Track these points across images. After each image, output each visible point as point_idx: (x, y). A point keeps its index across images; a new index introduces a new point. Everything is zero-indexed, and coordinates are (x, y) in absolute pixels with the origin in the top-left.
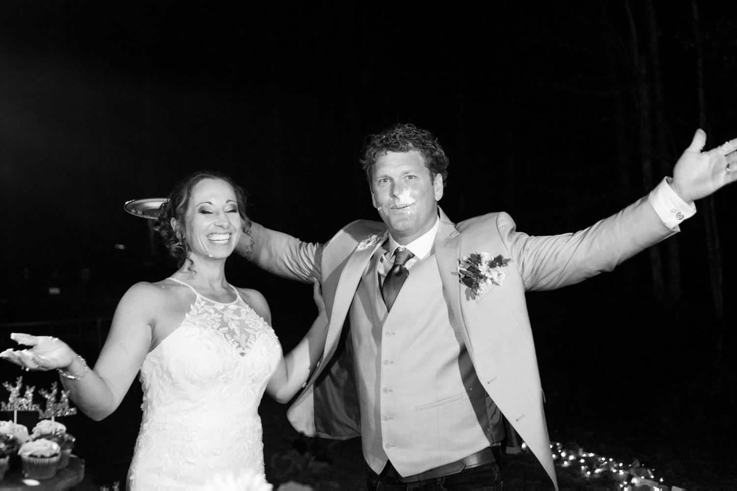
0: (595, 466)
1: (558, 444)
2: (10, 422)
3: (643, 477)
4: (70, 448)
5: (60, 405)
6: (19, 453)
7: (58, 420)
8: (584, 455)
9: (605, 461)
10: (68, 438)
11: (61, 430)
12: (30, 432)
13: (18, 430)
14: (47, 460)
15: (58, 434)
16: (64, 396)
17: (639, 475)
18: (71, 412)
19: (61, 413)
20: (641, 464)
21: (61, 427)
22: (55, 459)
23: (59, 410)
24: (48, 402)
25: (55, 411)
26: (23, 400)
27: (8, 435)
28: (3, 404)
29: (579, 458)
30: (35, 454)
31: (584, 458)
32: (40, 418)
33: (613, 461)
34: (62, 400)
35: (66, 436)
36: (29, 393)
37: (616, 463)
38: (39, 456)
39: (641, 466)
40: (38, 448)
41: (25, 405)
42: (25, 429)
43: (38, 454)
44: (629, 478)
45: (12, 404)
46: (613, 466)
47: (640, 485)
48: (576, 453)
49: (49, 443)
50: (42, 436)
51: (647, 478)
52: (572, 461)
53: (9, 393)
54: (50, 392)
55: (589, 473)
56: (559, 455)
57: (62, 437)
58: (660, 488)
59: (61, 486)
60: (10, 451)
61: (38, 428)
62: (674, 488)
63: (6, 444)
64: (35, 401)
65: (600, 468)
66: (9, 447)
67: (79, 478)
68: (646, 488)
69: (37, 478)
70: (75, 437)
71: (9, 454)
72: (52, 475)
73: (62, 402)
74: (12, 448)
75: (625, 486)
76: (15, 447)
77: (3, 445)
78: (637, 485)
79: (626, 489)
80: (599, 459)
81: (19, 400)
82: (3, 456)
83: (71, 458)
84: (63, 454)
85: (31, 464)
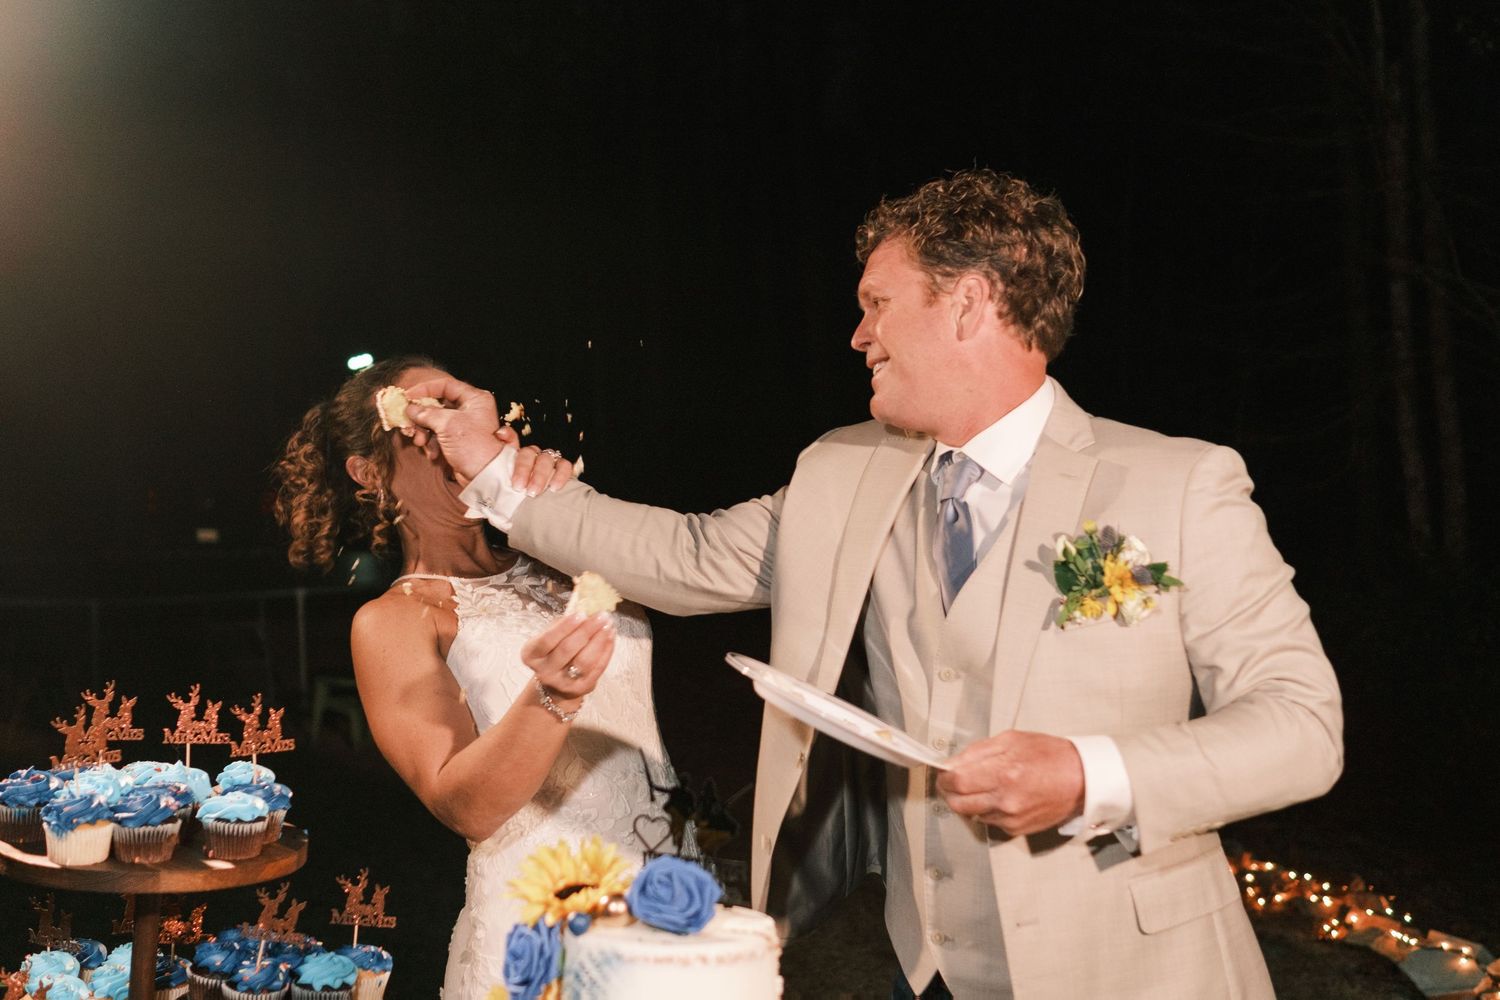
0: (1274, 888)
2: (179, 763)
3: (1370, 912)
4: (284, 809)
5: (266, 733)
6: (198, 816)
7: (263, 760)
9: (1296, 878)
10: (279, 791)
11: (266, 778)
12: (214, 783)
13: (194, 777)
14: (247, 827)
15: (262, 784)
16: (273, 716)
17: (1362, 907)
18: (286, 745)
19: (270, 748)
20: (1367, 885)
21: (268, 774)
22: (260, 826)
23: (265, 743)
24: (246, 727)
25: (259, 744)
26: (203, 724)
27: (177, 785)
28: (167, 732)
29: (1242, 872)
30: (225, 817)
31: (1253, 872)
32: (233, 755)
33: (1312, 879)
34: (269, 725)
35: (278, 787)
36: (213, 711)
37: (1317, 882)
38: (234, 820)
39: (1367, 890)
40: (230, 806)
41: (204, 733)
42: (205, 776)
43: (233, 817)
44: (1342, 913)
45: (181, 732)
46: (1311, 889)
47: (1364, 927)
49: (249, 798)
50: (235, 788)
51: (1379, 912)
53: (178, 712)
54: (250, 710)
55: (1261, 902)
57: (271, 788)
58: (1403, 933)
59: (270, 872)
60: (183, 810)
61: (227, 775)
62: (1433, 934)
63: (177, 800)
64: (221, 728)
65: (1284, 892)
66: (182, 805)
67: (299, 860)
68: (1375, 932)
69: (230, 858)
70: (293, 791)
71: (180, 817)
72: (254, 855)
73: (270, 729)
74: (186, 806)
75: (1333, 928)
76: (190, 805)
77: (172, 800)
78: (1358, 927)
79: (1335, 934)
80: (1284, 875)
81: (193, 724)
82: (172, 820)
83: (284, 827)
84: (272, 819)
85: (220, 836)
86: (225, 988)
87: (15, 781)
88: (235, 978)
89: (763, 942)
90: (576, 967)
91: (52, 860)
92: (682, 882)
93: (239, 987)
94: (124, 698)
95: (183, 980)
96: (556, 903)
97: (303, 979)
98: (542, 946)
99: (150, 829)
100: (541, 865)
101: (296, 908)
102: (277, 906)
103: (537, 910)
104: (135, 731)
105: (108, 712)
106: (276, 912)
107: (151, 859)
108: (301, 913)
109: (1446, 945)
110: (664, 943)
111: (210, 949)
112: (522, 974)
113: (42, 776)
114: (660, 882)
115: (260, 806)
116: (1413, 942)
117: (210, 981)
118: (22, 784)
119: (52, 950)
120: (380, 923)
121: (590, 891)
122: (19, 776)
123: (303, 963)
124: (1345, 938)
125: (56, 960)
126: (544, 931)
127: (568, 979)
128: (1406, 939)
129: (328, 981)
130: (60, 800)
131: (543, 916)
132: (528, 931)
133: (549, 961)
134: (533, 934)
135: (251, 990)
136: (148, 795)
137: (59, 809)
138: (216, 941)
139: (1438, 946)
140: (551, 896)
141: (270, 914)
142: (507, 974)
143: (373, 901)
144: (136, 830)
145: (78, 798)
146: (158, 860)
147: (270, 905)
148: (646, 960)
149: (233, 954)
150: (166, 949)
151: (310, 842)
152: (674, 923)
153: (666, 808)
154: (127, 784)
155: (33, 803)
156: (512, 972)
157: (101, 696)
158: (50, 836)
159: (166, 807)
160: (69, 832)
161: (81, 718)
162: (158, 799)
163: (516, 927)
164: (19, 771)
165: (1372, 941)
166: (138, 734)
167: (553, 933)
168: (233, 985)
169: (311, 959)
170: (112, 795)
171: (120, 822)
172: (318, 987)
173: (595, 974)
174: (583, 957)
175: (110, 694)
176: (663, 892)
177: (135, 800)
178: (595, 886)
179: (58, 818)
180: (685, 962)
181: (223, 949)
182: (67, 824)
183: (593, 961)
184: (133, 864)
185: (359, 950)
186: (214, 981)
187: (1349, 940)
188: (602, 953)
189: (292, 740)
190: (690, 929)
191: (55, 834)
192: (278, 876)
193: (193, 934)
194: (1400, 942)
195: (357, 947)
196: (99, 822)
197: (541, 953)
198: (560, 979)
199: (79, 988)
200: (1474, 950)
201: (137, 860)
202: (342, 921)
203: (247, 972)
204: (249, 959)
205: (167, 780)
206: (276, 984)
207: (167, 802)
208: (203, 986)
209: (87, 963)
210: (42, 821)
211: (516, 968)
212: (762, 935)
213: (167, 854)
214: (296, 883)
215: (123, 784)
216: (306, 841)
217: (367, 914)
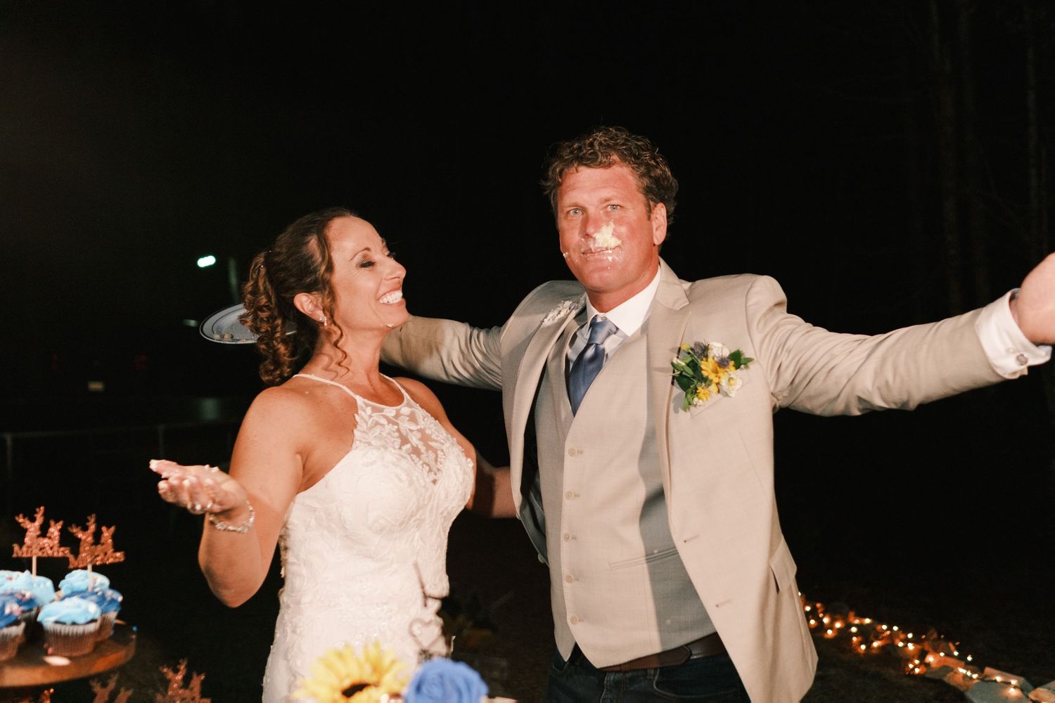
0: (872, 637)
1: (818, 605)
2: (27, 572)
3: (942, 654)
4: (115, 611)
5: (99, 547)
6: (39, 619)
7: (96, 569)
8: (857, 622)
9: (887, 630)
10: (111, 596)
11: (102, 584)
12: (57, 589)
13: (39, 585)
14: (80, 630)
15: (96, 590)
16: (106, 534)
17: (936, 651)
18: (116, 557)
19: (102, 560)
20: (939, 635)
21: (102, 581)
22: (92, 627)
23: (98, 556)
24: (82, 543)
25: (93, 557)
26: (46, 540)
27: (23, 592)
28: (16, 547)
29: (849, 626)
30: (63, 620)
31: (856, 626)
32: (71, 566)
33: (899, 630)
34: (103, 540)
35: (111, 593)
36: (54, 530)
37: (903, 633)
38: (69, 623)
39: (939, 638)
40: (67, 611)
41: (48, 548)
42: (49, 583)
43: (68, 620)
44: (922, 655)
45: (29, 547)
46: (898, 637)
47: (938, 666)
48: (845, 618)
49: (83, 603)
50: (73, 594)
51: (949, 654)
52: (839, 630)
53: (25, 530)
54: (85, 529)
55: (863, 647)
56: (819, 621)
57: (104, 594)
58: (967, 670)
59: (101, 665)
60: (27, 615)
61: (68, 582)
62: (988, 670)
63: (20, 606)
64: (63, 543)
65: (880, 640)
66: (25, 610)
67: (126, 655)
68: (947, 669)
69: (67, 654)
70: (123, 594)
71: (25, 620)
72: (87, 651)
73: (103, 544)
74: (29, 611)
75: (916, 666)
76: (34, 610)
77: (16, 606)
78: (934, 665)
79: (917, 671)
80: (879, 627)
81: (39, 541)
82: (16, 623)
83: (116, 625)
84: (104, 619)
85: (58, 636)
92: (453, 681)
96: (343, 700)
100: (329, 666)
101: (125, 694)
102: (107, 694)
106: (107, 699)
108: (129, 699)
109: (999, 679)
114: (433, 682)
115: (93, 610)
116: (975, 676)
121: (373, 689)
124: (925, 673)
128: (969, 674)
139: (994, 679)
140: (338, 695)
141: (102, 700)
143: (191, 686)
146: (4, 658)
147: (102, 693)
151: (138, 638)
153: (439, 613)
159: (11, 614)
162: (4, 606)
165: (945, 676)
176: (436, 690)
178: (376, 685)
187: (928, 676)
189: (122, 553)
192: (108, 668)
194: (965, 676)
200: (1019, 682)
205: (15, 588)
207: (11, 608)
213: (11, 652)
214: (123, 672)
216: (134, 637)
217: (185, 696)
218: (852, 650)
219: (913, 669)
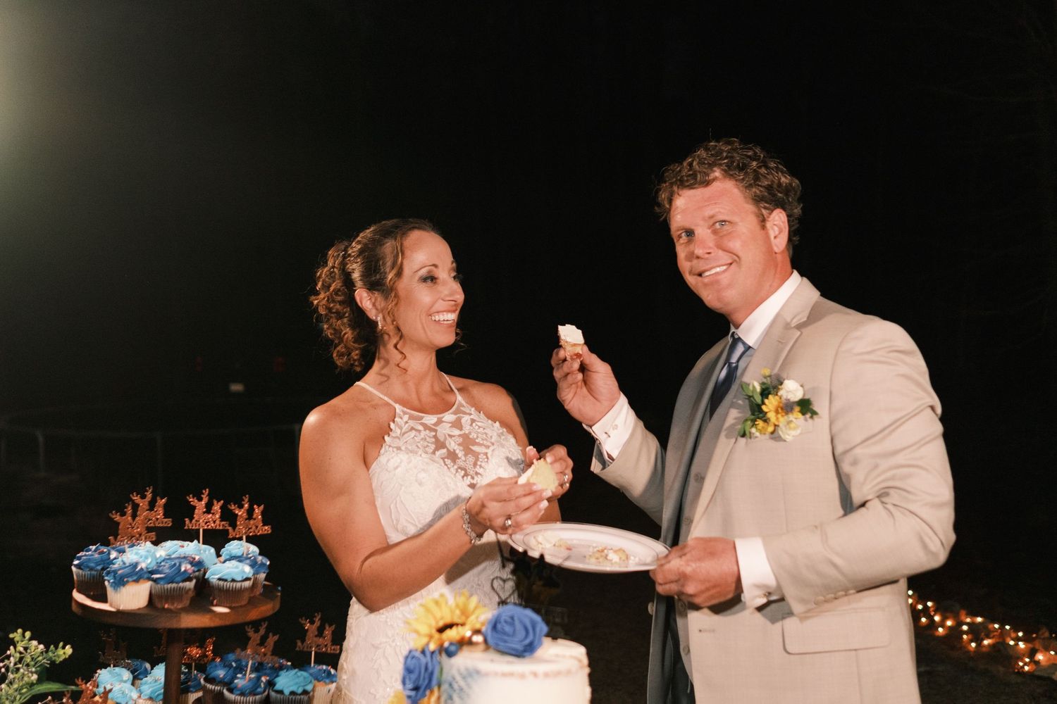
0: (983, 635)
1: (930, 603)
2: (196, 542)
3: (1052, 653)
4: (264, 573)
5: (252, 522)
6: (206, 577)
7: (250, 540)
8: (968, 620)
9: (999, 629)
10: (261, 561)
11: (253, 552)
12: (218, 555)
13: (205, 551)
14: (239, 585)
15: (250, 556)
16: (257, 511)
17: (1047, 649)
18: (265, 530)
19: (254, 532)
20: (1051, 634)
21: (254, 549)
22: (247, 584)
23: (251, 528)
24: (238, 517)
25: (247, 530)
26: (211, 515)
27: (193, 556)
28: (187, 520)
29: (961, 624)
30: (224, 577)
31: (967, 624)
32: (230, 537)
33: (1010, 629)
34: (254, 516)
35: (260, 558)
36: (217, 507)
37: (1015, 632)
38: (229, 580)
39: (1051, 637)
40: (228, 571)
41: (212, 522)
42: (213, 550)
44: (1032, 653)
45: (196, 521)
46: (1010, 636)
47: (1048, 664)
48: (956, 617)
49: (241, 565)
50: (232, 558)
52: (950, 627)
53: (194, 508)
54: (241, 507)
55: (973, 645)
56: (931, 619)
57: (255, 559)
59: (254, 614)
60: (197, 573)
61: (227, 550)
63: (193, 566)
64: (222, 518)
65: (990, 638)
66: (196, 569)
67: (274, 607)
69: (228, 605)
70: (270, 560)
71: (196, 577)
72: (244, 603)
73: (255, 519)
74: (199, 570)
76: (202, 570)
77: (189, 566)
78: (1043, 663)
79: (1027, 668)
80: (990, 626)
81: (205, 516)
82: (189, 579)
83: (265, 585)
84: (256, 579)
85: (220, 590)
86: (225, 692)
87: (87, 553)
88: (232, 686)
89: (576, 663)
90: (450, 678)
91: (111, 606)
92: (521, 622)
93: (234, 691)
94: (158, 498)
95: (199, 687)
96: (437, 635)
97: (278, 687)
98: (427, 664)
99: (174, 585)
100: (428, 610)
101: (272, 639)
102: (259, 638)
103: (424, 640)
104: (166, 520)
105: (148, 508)
106: (258, 642)
107: (175, 605)
108: (275, 642)
110: (508, 663)
111: (216, 666)
112: (414, 682)
113: (105, 550)
114: (506, 622)
117: (216, 688)
118: (92, 555)
119: (114, 666)
120: (329, 649)
121: (460, 628)
122: (90, 550)
123: (277, 676)
124: (1034, 671)
125: (116, 673)
126: (428, 654)
127: (445, 687)
129: (294, 688)
130: (116, 566)
131: (427, 644)
132: (418, 654)
133: (432, 674)
134: (421, 657)
135: (242, 694)
136: (173, 563)
137: (115, 572)
138: (221, 661)
140: (434, 631)
141: (255, 643)
142: (404, 683)
143: (324, 635)
144: (166, 586)
145: (127, 565)
146: (180, 607)
147: (255, 637)
148: (496, 674)
149: (232, 669)
150: (189, 666)
151: (282, 597)
152: (516, 650)
153: (513, 573)
154: (161, 556)
155: (99, 568)
156: (407, 681)
157: (143, 497)
158: (110, 590)
159: (185, 571)
160: (122, 587)
161: (129, 510)
162: (180, 565)
163: (410, 652)
164: (91, 547)
165: (1054, 673)
166: (168, 522)
167: (434, 656)
168: (231, 691)
169: (283, 674)
170: (151, 562)
171: (155, 581)
172: (287, 692)
173: (462, 683)
174: (454, 672)
175: (149, 495)
176: (508, 629)
177: (164, 566)
178: (463, 625)
179: (115, 577)
180: (522, 676)
181: (225, 666)
182: (120, 582)
183: (461, 674)
184: (164, 608)
185: (315, 668)
186: (219, 688)
187: (1037, 673)
188: (467, 669)
189: (270, 526)
190: (526, 654)
191: (113, 588)
192: (259, 617)
193: (207, 656)
195: (314, 666)
196: (141, 580)
197: (426, 668)
198: (439, 686)
199: (131, 691)
201: (166, 606)
202: (303, 648)
203: (240, 682)
204: (241, 673)
205: (187, 553)
206: (259, 690)
207: (186, 567)
208: (211, 691)
209: (137, 676)
210: (105, 580)
211: (410, 679)
212: (576, 658)
213: (186, 602)
214: (273, 623)
215: (158, 556)
217: (320, 644)
218: (963, 648)
219: (1023, 667)
